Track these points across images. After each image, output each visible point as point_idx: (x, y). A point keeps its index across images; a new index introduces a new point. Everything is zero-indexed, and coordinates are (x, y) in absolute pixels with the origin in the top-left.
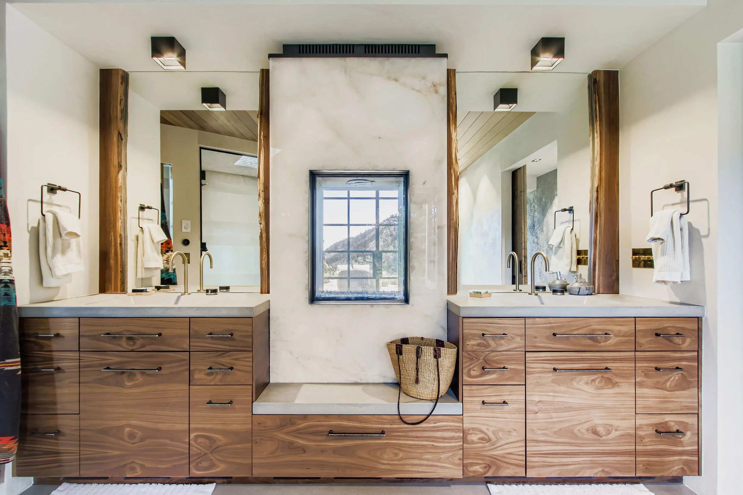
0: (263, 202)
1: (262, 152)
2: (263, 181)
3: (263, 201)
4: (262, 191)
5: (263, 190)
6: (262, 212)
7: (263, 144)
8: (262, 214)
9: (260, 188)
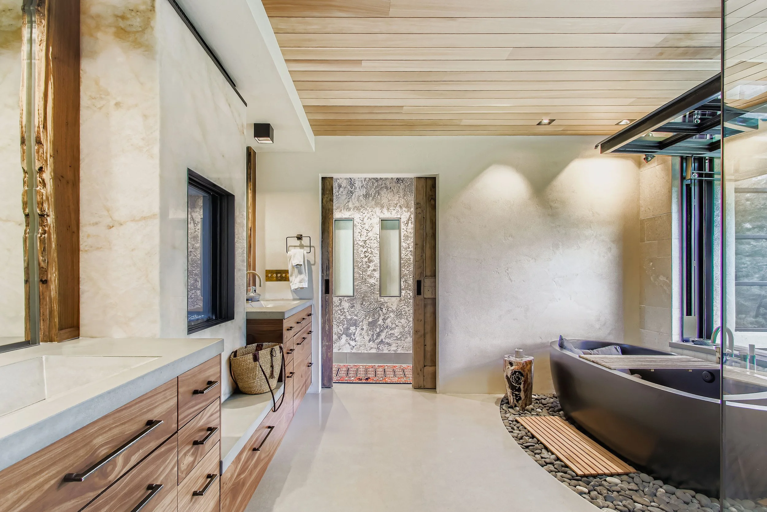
0: (51, 176)
1: (50, 82)
2: (52, 139)
3: (52, 174)
4: (51, 156)
5: (52, 154)
6: (51, 195)
7: (52, 68)
8: (51, 199)
9: (47, 149)
